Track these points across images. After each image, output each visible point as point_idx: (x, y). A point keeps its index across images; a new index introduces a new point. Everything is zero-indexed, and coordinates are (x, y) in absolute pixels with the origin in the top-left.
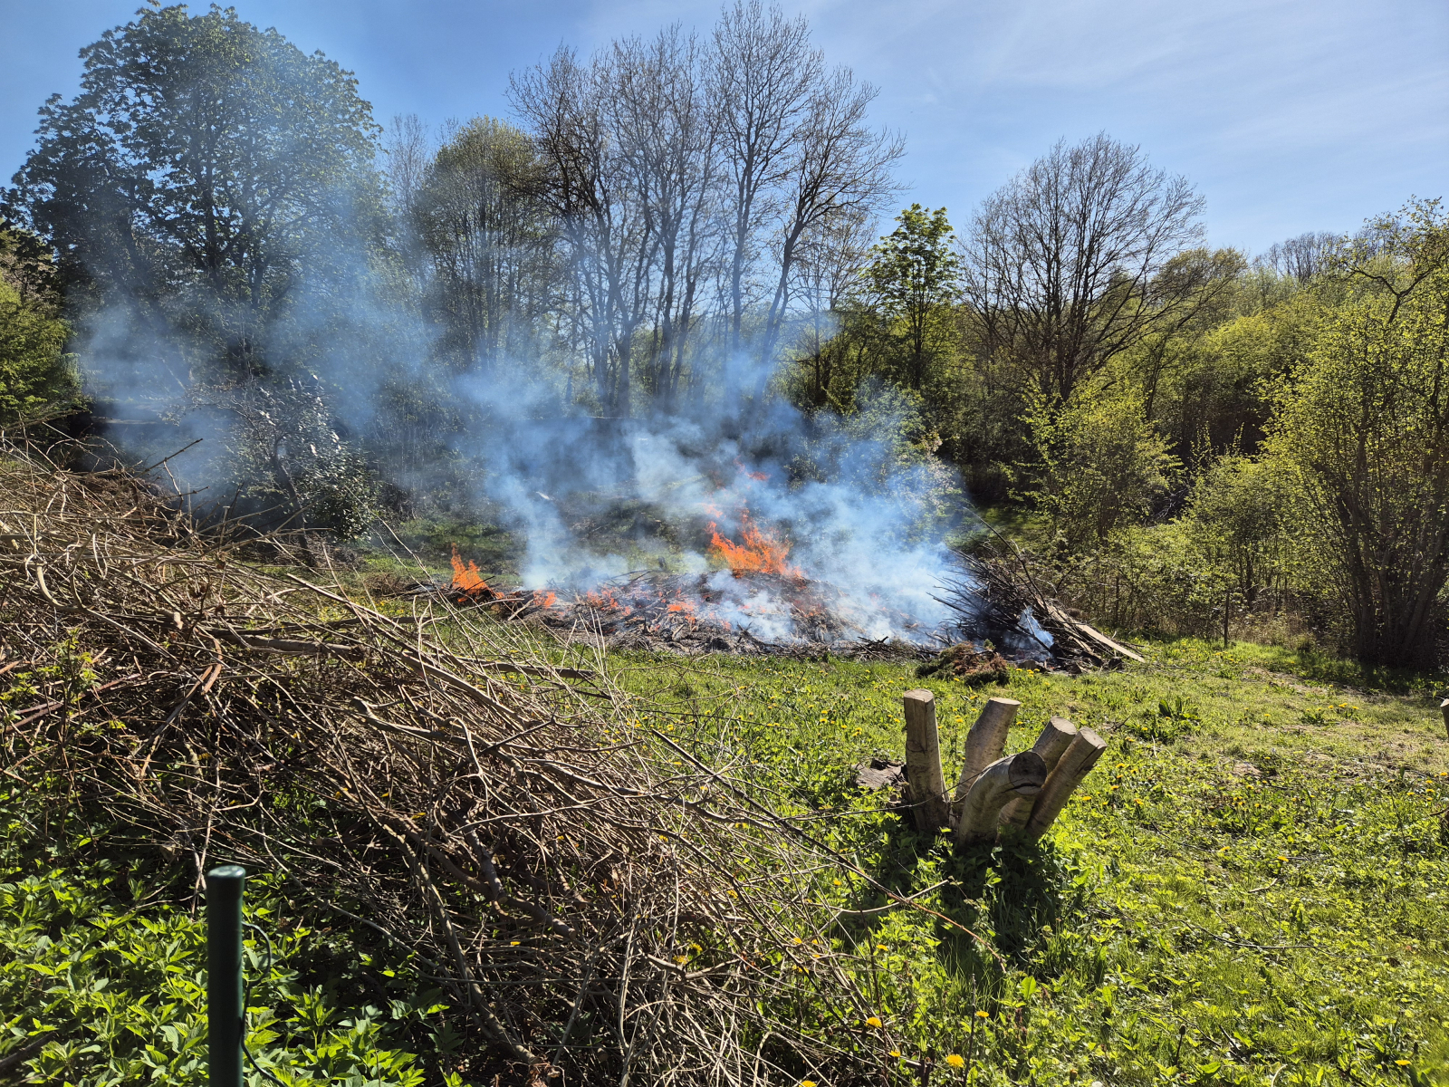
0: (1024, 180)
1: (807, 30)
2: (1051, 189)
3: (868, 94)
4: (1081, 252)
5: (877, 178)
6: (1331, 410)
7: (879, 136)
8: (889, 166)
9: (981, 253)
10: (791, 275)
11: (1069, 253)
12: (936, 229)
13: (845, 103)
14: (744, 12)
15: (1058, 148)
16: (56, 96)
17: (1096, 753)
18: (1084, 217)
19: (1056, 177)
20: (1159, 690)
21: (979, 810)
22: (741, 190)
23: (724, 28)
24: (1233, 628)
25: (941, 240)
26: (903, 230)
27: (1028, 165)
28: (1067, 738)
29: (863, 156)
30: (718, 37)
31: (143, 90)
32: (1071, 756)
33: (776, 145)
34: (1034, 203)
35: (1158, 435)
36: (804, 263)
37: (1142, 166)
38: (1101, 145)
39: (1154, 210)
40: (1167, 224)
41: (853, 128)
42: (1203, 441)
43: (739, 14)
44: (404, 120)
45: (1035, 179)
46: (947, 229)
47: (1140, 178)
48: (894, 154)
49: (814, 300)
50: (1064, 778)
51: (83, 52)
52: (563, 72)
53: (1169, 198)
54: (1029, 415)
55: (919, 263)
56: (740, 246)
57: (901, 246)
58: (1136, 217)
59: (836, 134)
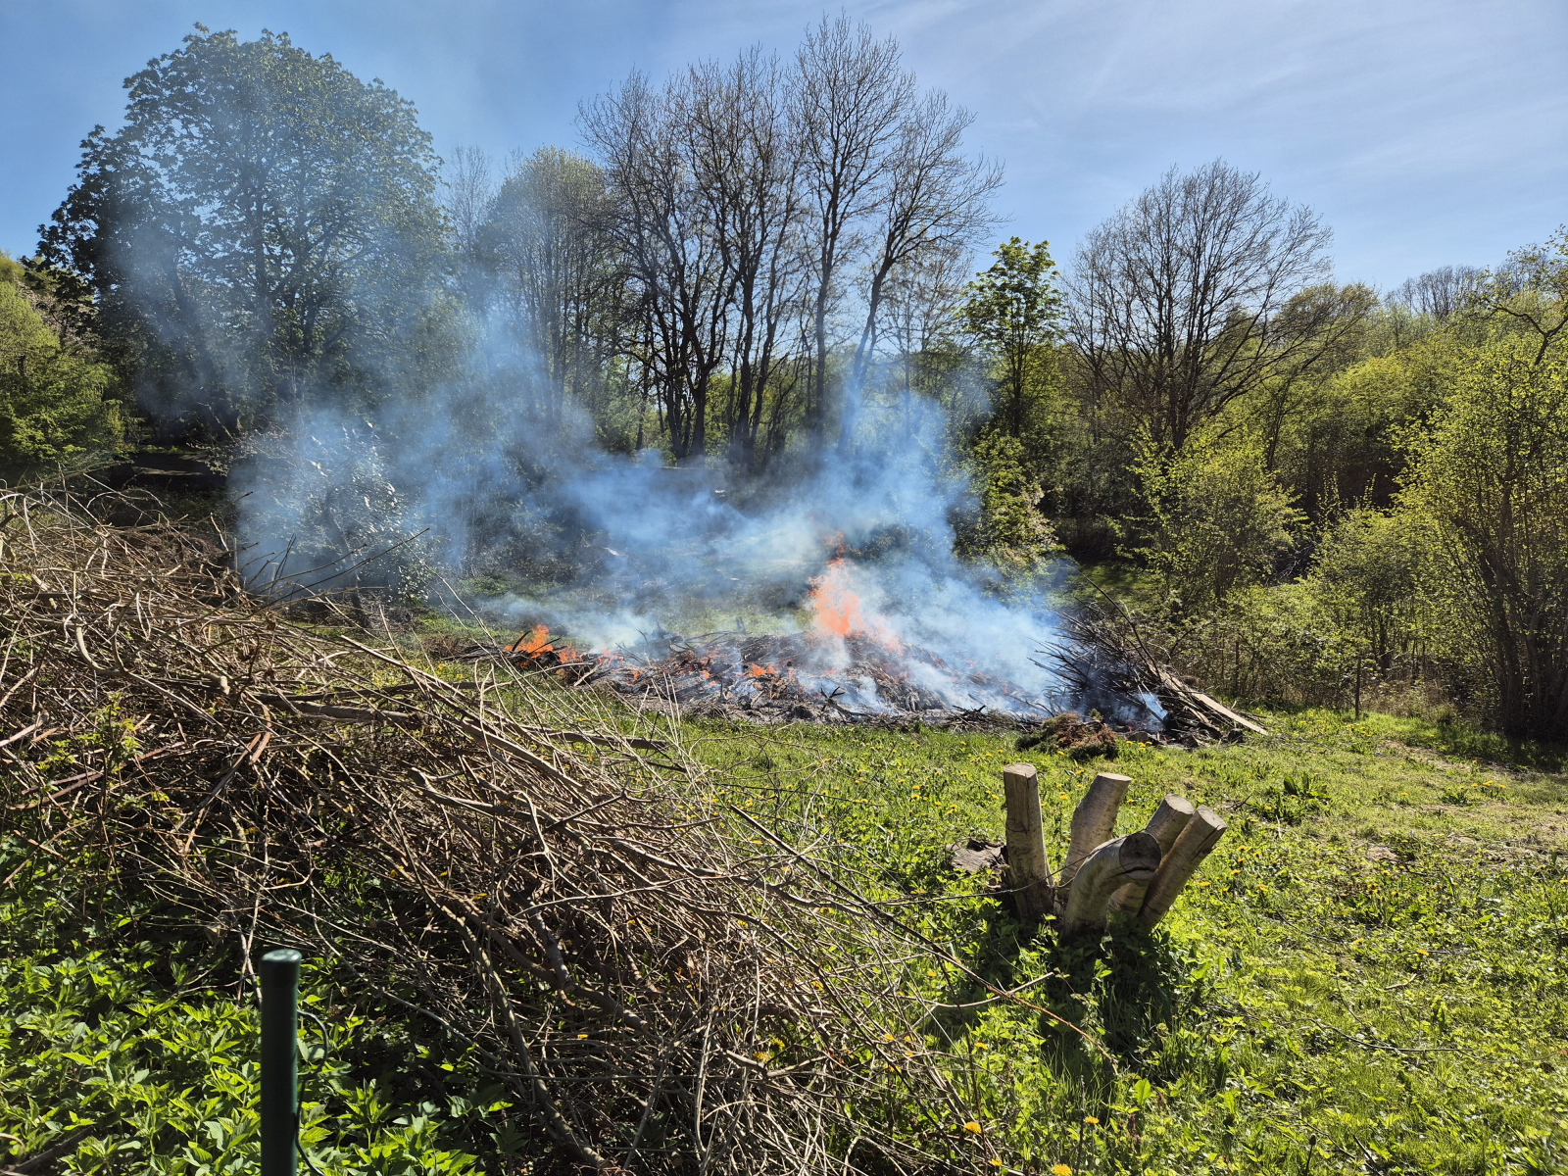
0: (1133, 211)
1: (898, 52)
2: (1163, 221)
3: (963, 120)
4: (1196, 289)
5: (973, 210)
6: (1471, 459)
7: (975, 165)
8: (986, 197)
9: (1086, 290)
10: (879, 314)
11: (1182, 290)
12: (1037, 264)
13: (938, 130)
14: (829, 34)
15: (1170, 176)
16: (99, 129)
17: (1215, 834)
18: (1199, 251)
19: (1168, 206)
20: (1283, 765)
21: (1087, 896)
22: (826, 223)
23: (808, 51)
24: (1365, 698)
25: (1042, 276)
26: (1001, 265)
27: (1137, 195)
28: (1183, 818)
29: (957, 187)
30: (802, 61)
31: (190, 122)
32: (1188, 837)
33: (864, 176)
34: (1144, 236)
35: (1280, 486)
36: (892, 300)
37: (1262, 196)
38: (1218, 173)
39: (1275, 243)
40: (1290, 257)
41: (947, 156)
42: (1331, 493)
43: (824, 35)
44: (467, 151)
45: (1146, 210)
46: (1048, 265)
47: (1260, 208)
48: (991, 184)
49: (904, 341)
50: (1180, 861)
51: (128, 82)
52: (635, 99)
53: (1292, 230)
54: (1139, 465)
55: (1018, 300)
56: (825, 282)
57: (999, 283)
58: (1257, 250)
59: (928, 163)
